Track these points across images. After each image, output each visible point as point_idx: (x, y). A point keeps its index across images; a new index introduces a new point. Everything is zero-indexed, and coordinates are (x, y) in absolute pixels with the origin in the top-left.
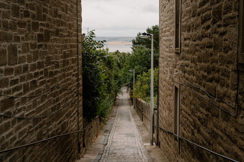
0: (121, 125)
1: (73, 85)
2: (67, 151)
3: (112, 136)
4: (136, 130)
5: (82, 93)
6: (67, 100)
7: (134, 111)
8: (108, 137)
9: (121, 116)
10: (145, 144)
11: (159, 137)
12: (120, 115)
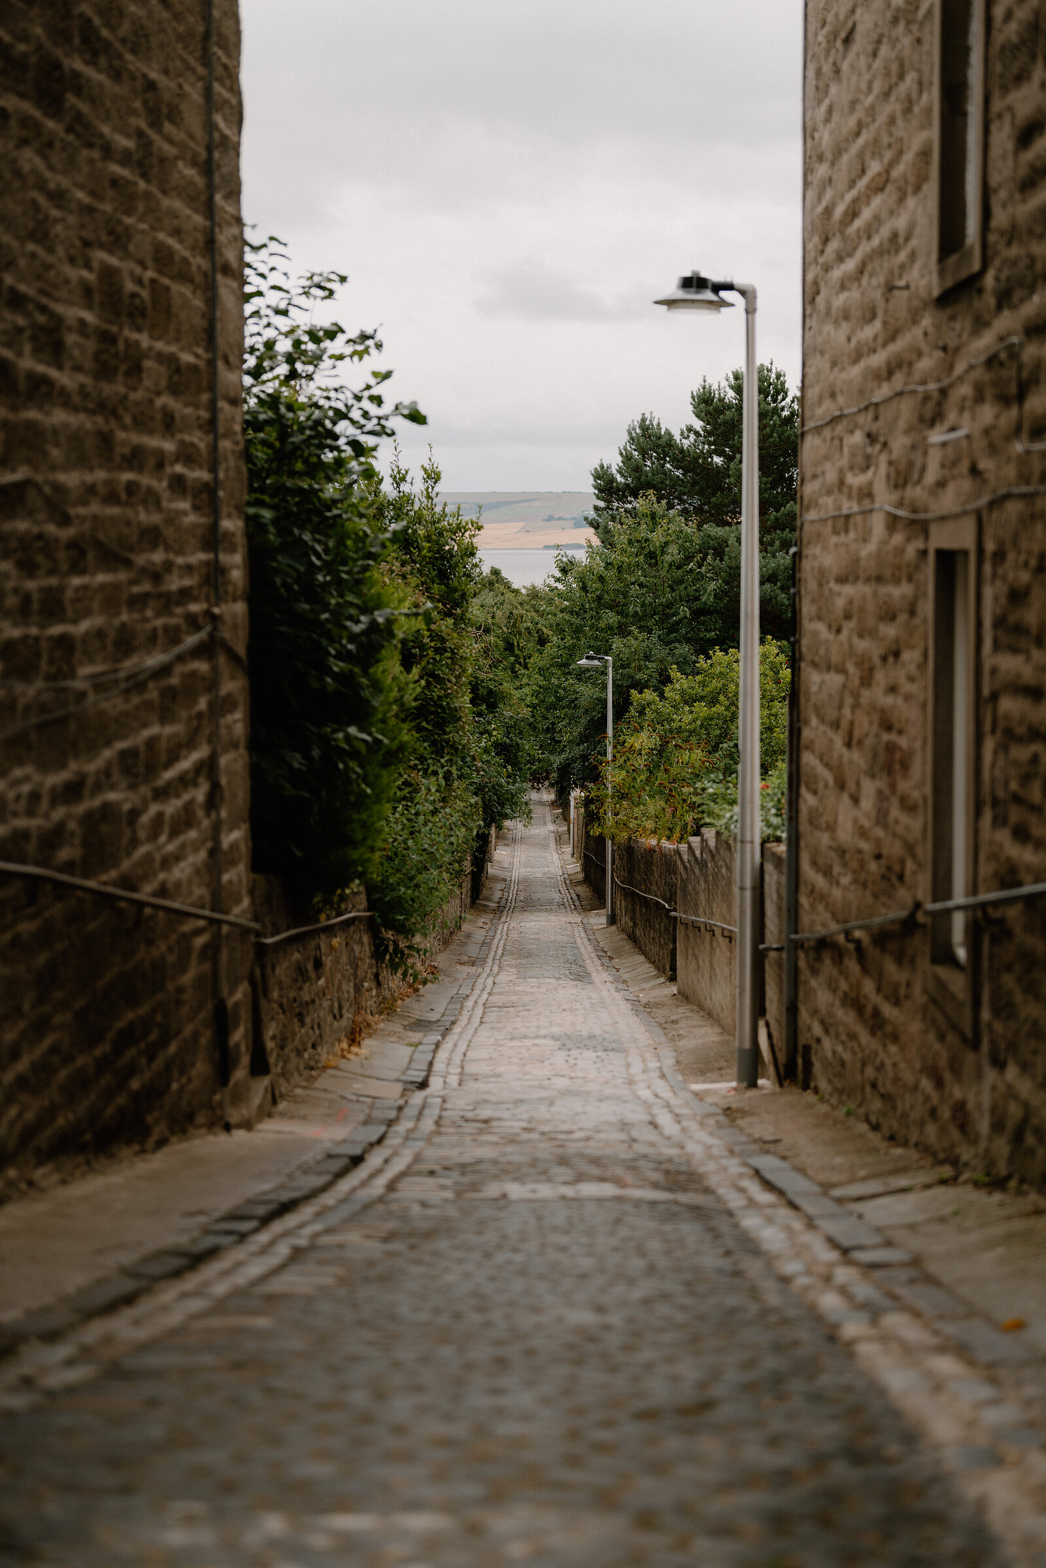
0: (526, 998)
1: (172, 556)
2: (128, 1037)
3: (462, 1047)
4: (634, 1019)
5: (241, 649)
6: (125, 643)
7: (611, 937)
8: (435, 1051)
9: (523, 962)
10: (696, 1087)
11: (804, 1015)
12: (512, 953)
